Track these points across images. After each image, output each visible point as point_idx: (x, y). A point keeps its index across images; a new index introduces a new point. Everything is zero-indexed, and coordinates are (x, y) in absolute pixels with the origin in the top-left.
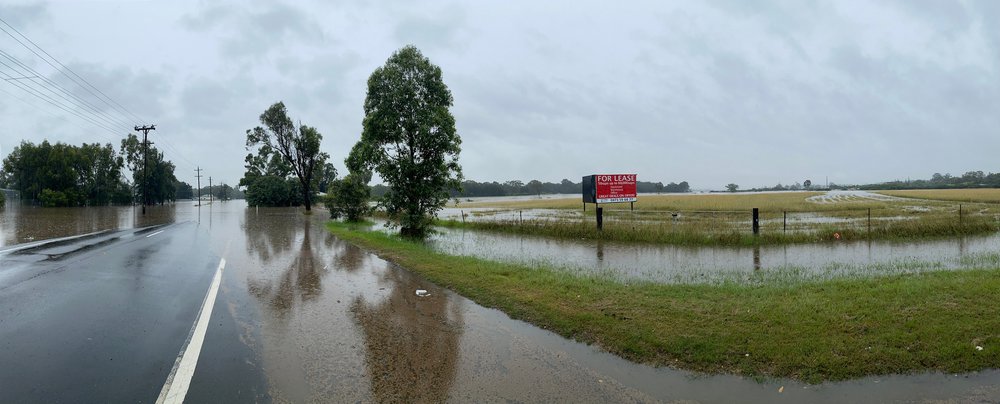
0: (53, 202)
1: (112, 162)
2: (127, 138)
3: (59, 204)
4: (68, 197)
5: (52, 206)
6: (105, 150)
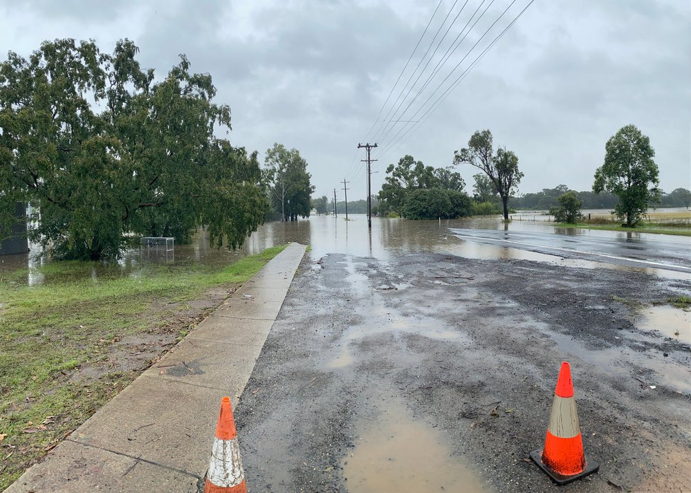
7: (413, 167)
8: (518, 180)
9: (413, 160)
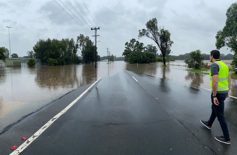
0: (53, 63)
1: (74, 46)
2: (79, 36)
3: (55, 64)
4: (58, 61)
5: (52, 65)
6: (71, 41)
7: (135, 43)
8: (171, 45)
9: (135, 40)
